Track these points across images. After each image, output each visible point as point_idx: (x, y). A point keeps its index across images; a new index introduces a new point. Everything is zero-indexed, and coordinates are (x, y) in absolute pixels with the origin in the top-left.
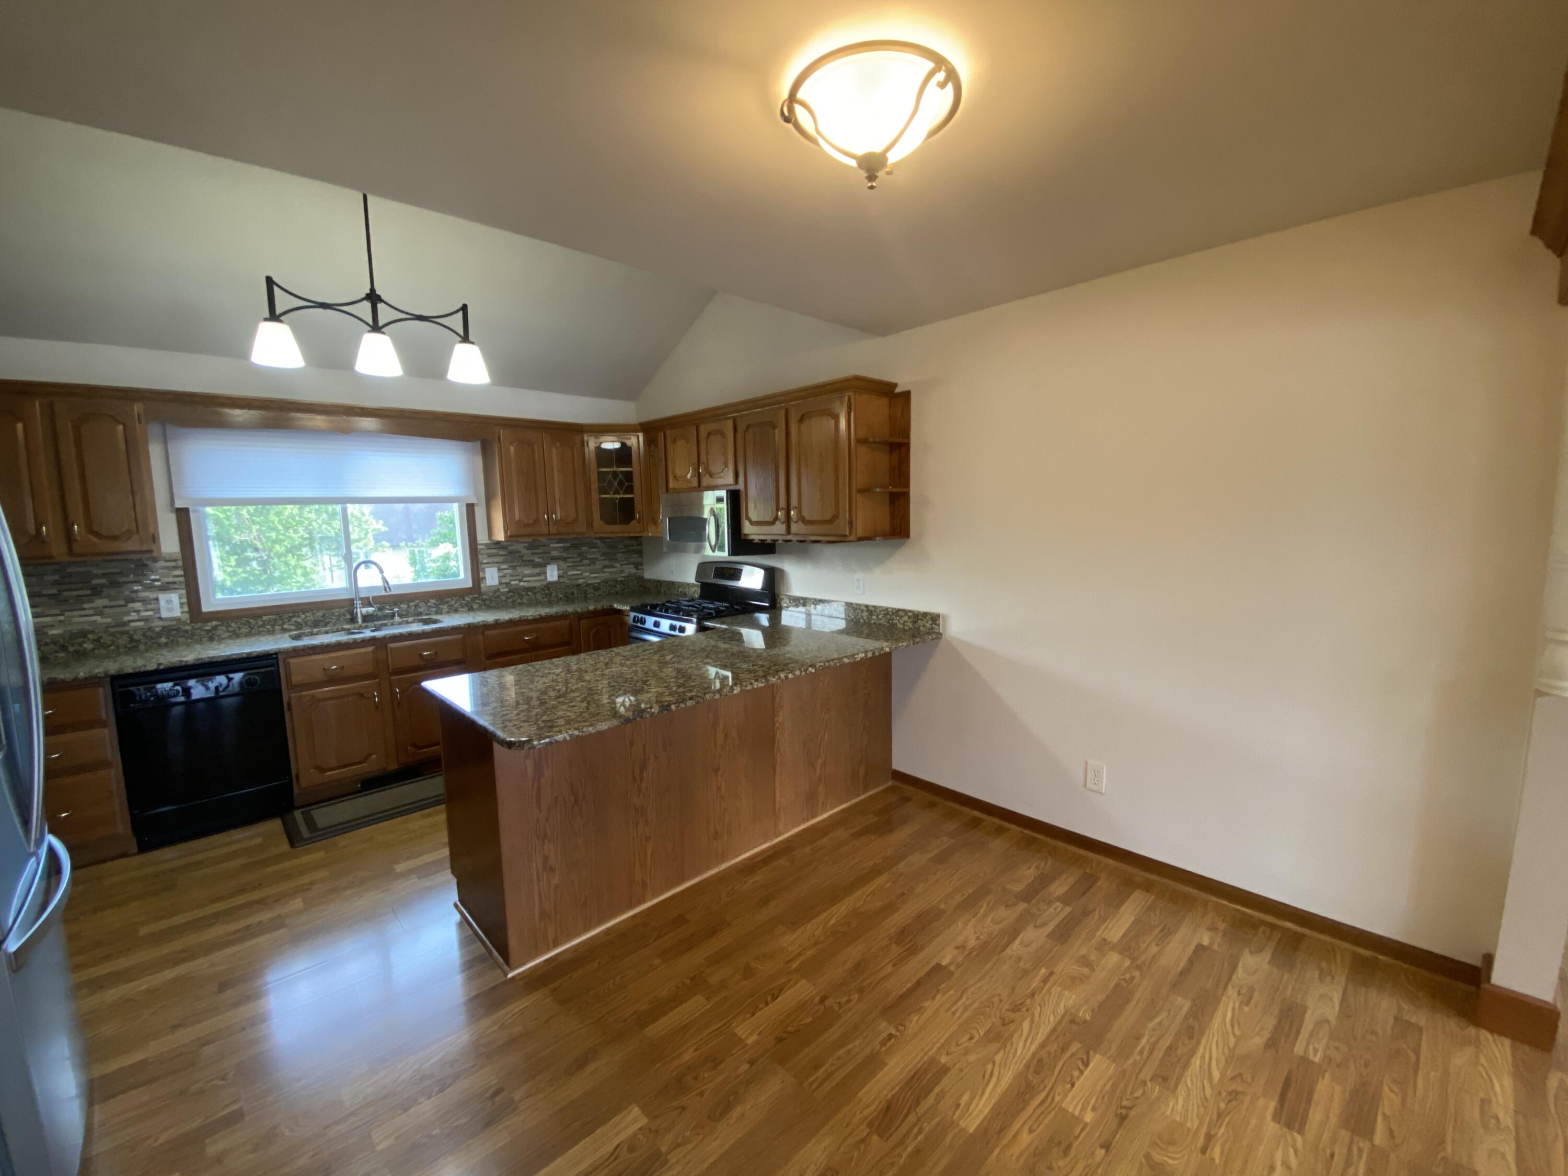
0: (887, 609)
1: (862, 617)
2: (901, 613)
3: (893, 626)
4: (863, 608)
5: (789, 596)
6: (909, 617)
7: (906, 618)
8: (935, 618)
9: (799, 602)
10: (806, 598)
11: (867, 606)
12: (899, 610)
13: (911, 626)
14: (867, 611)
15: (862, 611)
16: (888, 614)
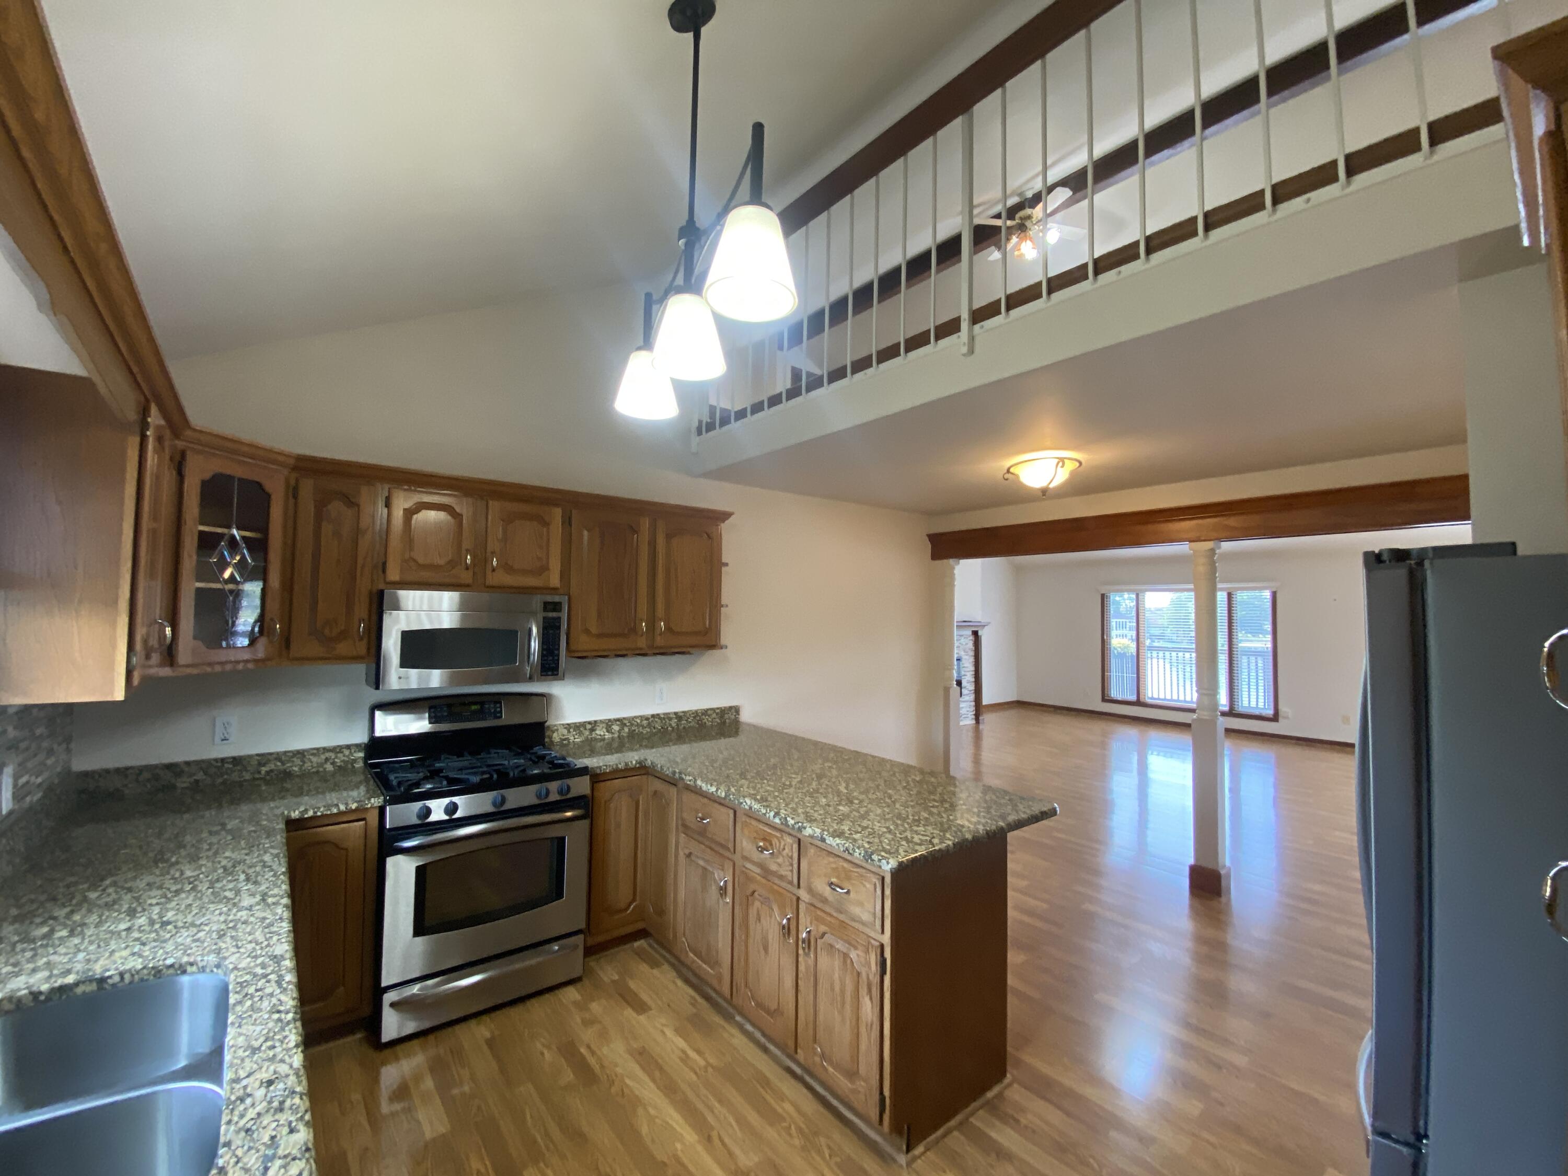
0: (696, 711)
1: (670, 725)
2: (709, 712)
3: (702, 725)
4: (671, 716)
5: (568, 724)
6: (717, 714)
7: (714, 715)
8: (736, 710)
9: (586, 729)
10: (596, 722)
11: (676, 713)
12: (708, 710)
13: (719, 721)
14: (676, 718)
15: (670, 719)
16: (697, 715)
